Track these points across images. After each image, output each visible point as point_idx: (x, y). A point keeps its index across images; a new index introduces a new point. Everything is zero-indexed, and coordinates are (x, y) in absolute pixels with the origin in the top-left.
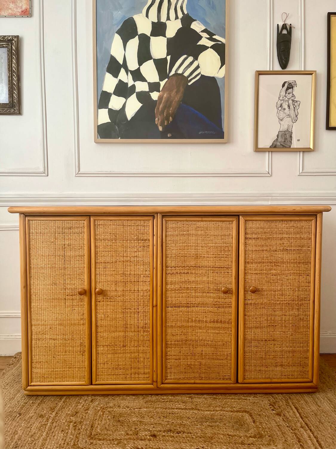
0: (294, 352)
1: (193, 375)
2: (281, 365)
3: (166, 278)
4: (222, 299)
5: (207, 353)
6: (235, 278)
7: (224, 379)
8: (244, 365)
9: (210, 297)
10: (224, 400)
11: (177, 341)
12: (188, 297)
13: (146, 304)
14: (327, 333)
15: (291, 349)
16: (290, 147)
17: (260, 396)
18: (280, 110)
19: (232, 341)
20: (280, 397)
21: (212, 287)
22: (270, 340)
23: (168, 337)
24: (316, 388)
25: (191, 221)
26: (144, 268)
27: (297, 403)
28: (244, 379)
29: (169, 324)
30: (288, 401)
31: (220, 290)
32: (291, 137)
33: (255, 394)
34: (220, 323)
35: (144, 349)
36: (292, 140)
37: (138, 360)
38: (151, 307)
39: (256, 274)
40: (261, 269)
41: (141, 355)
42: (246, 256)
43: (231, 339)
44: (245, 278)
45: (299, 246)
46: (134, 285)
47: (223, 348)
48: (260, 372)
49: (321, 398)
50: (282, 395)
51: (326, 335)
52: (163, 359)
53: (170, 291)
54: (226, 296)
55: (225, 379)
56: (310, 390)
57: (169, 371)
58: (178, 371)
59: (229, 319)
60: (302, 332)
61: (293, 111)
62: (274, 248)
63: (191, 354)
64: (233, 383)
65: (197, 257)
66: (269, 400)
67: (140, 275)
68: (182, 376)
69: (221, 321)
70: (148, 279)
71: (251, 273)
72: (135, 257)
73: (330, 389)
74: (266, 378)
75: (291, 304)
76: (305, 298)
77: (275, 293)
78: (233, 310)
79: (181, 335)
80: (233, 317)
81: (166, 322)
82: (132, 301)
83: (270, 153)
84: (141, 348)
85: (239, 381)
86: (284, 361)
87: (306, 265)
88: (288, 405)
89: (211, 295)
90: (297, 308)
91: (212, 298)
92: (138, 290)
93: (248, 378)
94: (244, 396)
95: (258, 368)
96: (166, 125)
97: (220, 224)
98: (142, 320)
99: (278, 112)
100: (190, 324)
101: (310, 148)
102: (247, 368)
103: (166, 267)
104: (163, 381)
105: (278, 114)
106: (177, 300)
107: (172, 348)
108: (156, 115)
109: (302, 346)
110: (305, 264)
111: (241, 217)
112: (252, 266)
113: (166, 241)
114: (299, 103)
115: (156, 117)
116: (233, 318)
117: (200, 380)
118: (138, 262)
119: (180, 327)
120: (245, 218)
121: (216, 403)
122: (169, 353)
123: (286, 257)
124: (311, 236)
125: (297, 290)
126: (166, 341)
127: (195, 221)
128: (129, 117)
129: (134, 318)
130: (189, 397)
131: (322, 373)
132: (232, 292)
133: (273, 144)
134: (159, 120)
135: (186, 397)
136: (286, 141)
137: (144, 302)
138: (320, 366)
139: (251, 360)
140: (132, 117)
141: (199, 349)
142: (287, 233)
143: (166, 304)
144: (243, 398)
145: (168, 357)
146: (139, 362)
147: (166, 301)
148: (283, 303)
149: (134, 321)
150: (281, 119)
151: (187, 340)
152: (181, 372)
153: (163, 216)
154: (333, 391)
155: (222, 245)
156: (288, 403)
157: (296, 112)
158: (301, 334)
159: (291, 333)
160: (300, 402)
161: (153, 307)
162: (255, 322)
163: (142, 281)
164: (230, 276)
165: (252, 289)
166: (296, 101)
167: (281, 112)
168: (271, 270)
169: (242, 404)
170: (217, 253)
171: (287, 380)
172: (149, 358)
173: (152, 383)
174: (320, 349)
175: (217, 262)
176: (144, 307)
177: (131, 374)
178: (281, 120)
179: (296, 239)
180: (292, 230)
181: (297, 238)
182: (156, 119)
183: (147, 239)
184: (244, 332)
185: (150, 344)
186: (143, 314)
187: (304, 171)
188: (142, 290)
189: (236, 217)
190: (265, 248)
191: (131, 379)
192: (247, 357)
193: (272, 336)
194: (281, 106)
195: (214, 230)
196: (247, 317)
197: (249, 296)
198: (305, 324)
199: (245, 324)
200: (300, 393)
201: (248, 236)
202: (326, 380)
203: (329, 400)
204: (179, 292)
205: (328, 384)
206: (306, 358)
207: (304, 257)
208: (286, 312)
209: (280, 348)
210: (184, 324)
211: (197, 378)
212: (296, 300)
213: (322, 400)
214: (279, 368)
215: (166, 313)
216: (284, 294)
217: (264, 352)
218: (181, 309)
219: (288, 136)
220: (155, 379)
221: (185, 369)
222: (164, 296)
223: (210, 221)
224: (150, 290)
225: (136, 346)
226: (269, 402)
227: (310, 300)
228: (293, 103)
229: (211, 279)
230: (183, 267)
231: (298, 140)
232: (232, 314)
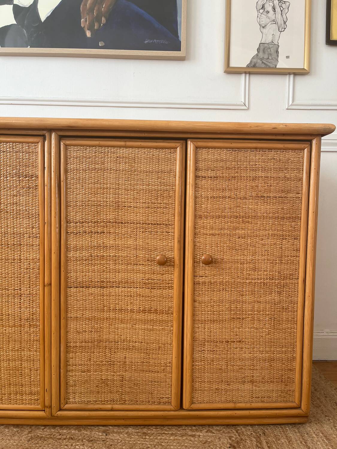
0: (271, 360)
1: (109, 397)
2: (251, 381)
3: (67, 240)
4: (158, 274)
5: (133, 361)
6: (179, 242)
7: (160, 403)
8: (193, 381)
9: (138, 272)
10: (159, 438)
11: (85, 342)
12: (103, 272)
13: (33, 281)
14: (323, 332)
15: (267, 355)
16: (276, 66)
17: (217, 430)
18: (262, 14)
19: (174, 343)
20: (248, 431)
21: (141, 255)
22: (235, 342)
23: (71, 336)
24: (307, 417)
25: (108, 146)
26: (29, 223)
27: (274, 443)
28: (193, 403)
29: (71, 315)
30: (260, 439)
31: (154, 261)
32: (277, 52)
33: (209, 425)
34: (154, 313)
35: (30, 355)
36: (278, 57)
37: (21, 372)
38: (41, 285)
39: (212, 234)
40: (220, 227)
41: (25, 364)
42: (197, 205)
43: (172, 340)
44: (194, 242)
45: (283, 191)
46: (14, 251)
47: (159, 354)
48: (218, 392)
49: (313, 434)
50: (252, 428)
51: (322, 334)
52: (62, 371)
53: (73, 261)
54: (164, 270)
55: (162, 403)
56: (297, 420)
57: (71, 389)
58: (86, 390)
59: (169, 307)
60: (285, 330)
61: (280, 15)
62: (242, 194)
63: (108, 362)
64: (174, 409)
65: (118, 206)
66: (230, 438)
67: (23, 235)
68: (92, 399)
69: (156, 310)
70: (37, 242)
71: (204, 234)
72: (14, 204)
73: (327, 418)
74: (227, 402)
75: (268, 284)
76: (291, 275)
77: (242, 266)
78: (175, 292)
79: (91, 331)
80: (175, 303)
81: (67, 312)
82: (10, 276)
83: (248, 75)
84: (26, 353)
85: (184, 407)
86: (256, 374)
87: (293, 222)
88: (259, 445)
89: (141, 267)
90: (278, 292)
91: (143, 273)
92: (20, 260)
93: (198, 401)
94: (191, 430)
95: (215, 386)
96: (96, 30)
97: (156, 152)
98: (26, 308)
99: (259, 16)
100: (106, 315)
101: (304, 69)
102: (197, 385)
103: (67, 222)
104: (62, 406)
105: (258, 18)
106: (86, 276)
107: (76, 352)
108: (82, 15)
109: (286, 351)
110: (291, 220)
111: (189, 142)
112: (206, 223)
113: (66, 179)
114: (287, 4)
115: (82, 17)
116: (175, 305)
117: (122, 404)
118: (18, 212)
119: (89, 319)
120: (195, 143)
121: (143, 442)
122: (71, 361)
123: (263, 208)
124: (301, 176)
125: (277, 261)
126: (67, 342)
127: (114, 147)
128: (43, 18)
129: (14, 305)
130: (104, 432)
131: (316, 390)
132: (174, 263)
133: (251, 62)
134: (86, 21)
135: (99, 432)
136: (270, 58)
137: (29, 278)
138: (312, 379)
139: (204, 372)
140: (47, 16)
141: (120, 356)
142: (264, 170)
143: (66, 282)
144: (190, 433)
145: (70, 368)
146: (21, 374)
147: (67, 278)
148: (255, 283)
149: (14, 309)
150: (263, 25)
151: (100, 341)
152: (91, 392)
153: (61, 138)
154: (332, 421)
155: (159, 187)
156: (260, 443)
157: (284, 16)
158: (283, 332)
159: (267, 330)
160: (279, 440)
161: (44, 286)
162: (210, 312)
163: (27, 245)
164: (171, 237)
165: (205, 259)
166: (284, 2)
167: (262, 15)
168: (236, 229)
169: (186, 444)
170: (151, 201)
171: (260, 405)
172: (39, 369)
173: (44, 409)
174: (314, 355)
175: (150, 215)
176: (30, 287)
177: (10, 394)
178: (263, 27)
179: (277, 180)
180: (271, 165)
181: (280, 177)
182: (82, 20)
183: (33, 175)
184: (193, 328)
185: (41, 346)
186: (29, 298)
187: (295, 103)
188: (27, 259)
189: (182, 141)
190: (227, 194)
191: (10, 402)
192: (197, 367)
193: (237, 335)
194: (263, 7)
195: (145, 162)
196: (197, 304)
197: (203, 270)
198: (290, 317)
199: (193, 315)
200: (280, 424)
201: (200, 174)
202: (322, 402)
203: (325, 437)
204: (88, 263)
205: (324, 409)
206: (290, 370)
207: (291, 209)
208: (261, 297)
209: (251, 353)
210: (96, 314)
211: (117, 401)
212: (277, 277)
213: (315, 437)
214: (248, 386)
215: (66, 297)
216: (257, 267)
217: (224, 360)
218: (92, 290)
219: (273, 51)
220: (47, 404)
221: (97, 386)
222: (62, 269)
223: (138, 147)
224: (39, 259)
225: (18, 350)
226: (229, 441)
227: (298, 279)
228: (280, 4)
229: (140, 242)
230: (95, 222)
231: (288, 57)
232: (173, 299)
